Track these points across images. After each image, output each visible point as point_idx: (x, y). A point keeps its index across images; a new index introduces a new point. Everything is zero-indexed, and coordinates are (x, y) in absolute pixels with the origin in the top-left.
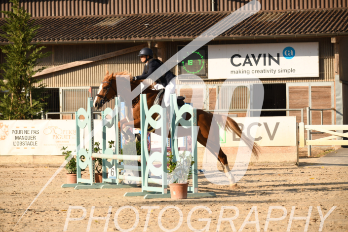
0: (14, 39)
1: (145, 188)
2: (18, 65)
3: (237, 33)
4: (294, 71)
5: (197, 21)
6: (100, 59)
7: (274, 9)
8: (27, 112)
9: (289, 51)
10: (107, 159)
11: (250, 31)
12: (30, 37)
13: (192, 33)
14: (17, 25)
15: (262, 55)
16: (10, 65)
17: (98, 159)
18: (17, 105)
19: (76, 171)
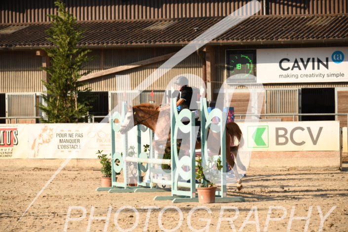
0: (60, 43)
1: (175, 192)
2: (64, 69)
3: (286, 37)
4: (343, 75)
5: (247, 24)
6: (149, 63)
7: (326, 13)
8: (72, 116)
9: (338, 56)
10: (142, 163)
11: (299, 35)
12: (76, 40)
13: (241, 37)
14: (63, 29)
15: (311, 60)
16: (56, 68)
17: (133, 163)
18: (62, 109)
19: (111, 174)
